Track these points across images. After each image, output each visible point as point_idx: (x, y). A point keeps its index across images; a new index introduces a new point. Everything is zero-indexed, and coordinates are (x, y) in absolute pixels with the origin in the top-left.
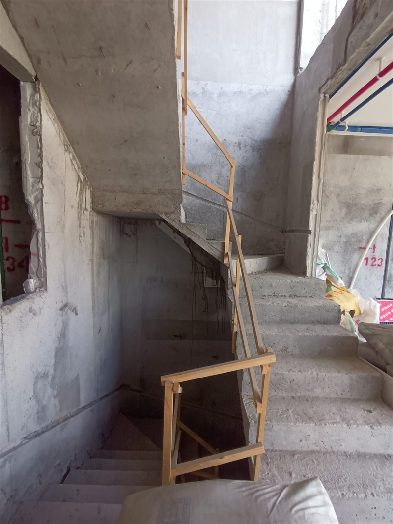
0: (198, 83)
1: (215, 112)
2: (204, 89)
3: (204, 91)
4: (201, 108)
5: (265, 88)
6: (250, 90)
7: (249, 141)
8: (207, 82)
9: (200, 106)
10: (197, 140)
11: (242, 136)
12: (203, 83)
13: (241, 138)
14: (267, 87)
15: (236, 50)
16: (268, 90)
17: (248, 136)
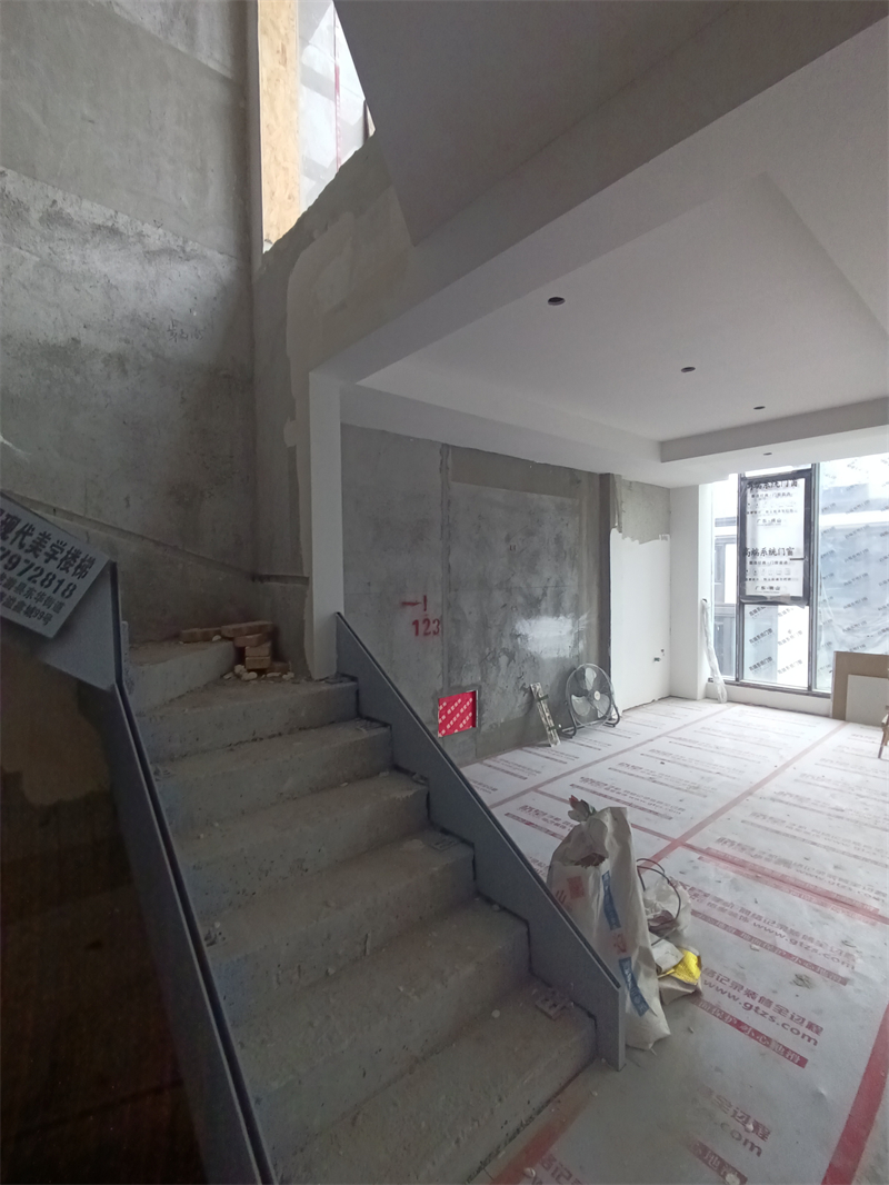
1: (37, 259)
5: (181, 243)
6: (140, 235)
7: (150, 357)
11: (127, 341)
13: (123, 344)
15: (91, 122)
16: (188, 249)
17: (144, 345)
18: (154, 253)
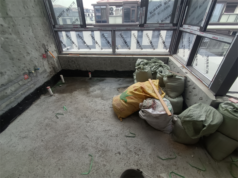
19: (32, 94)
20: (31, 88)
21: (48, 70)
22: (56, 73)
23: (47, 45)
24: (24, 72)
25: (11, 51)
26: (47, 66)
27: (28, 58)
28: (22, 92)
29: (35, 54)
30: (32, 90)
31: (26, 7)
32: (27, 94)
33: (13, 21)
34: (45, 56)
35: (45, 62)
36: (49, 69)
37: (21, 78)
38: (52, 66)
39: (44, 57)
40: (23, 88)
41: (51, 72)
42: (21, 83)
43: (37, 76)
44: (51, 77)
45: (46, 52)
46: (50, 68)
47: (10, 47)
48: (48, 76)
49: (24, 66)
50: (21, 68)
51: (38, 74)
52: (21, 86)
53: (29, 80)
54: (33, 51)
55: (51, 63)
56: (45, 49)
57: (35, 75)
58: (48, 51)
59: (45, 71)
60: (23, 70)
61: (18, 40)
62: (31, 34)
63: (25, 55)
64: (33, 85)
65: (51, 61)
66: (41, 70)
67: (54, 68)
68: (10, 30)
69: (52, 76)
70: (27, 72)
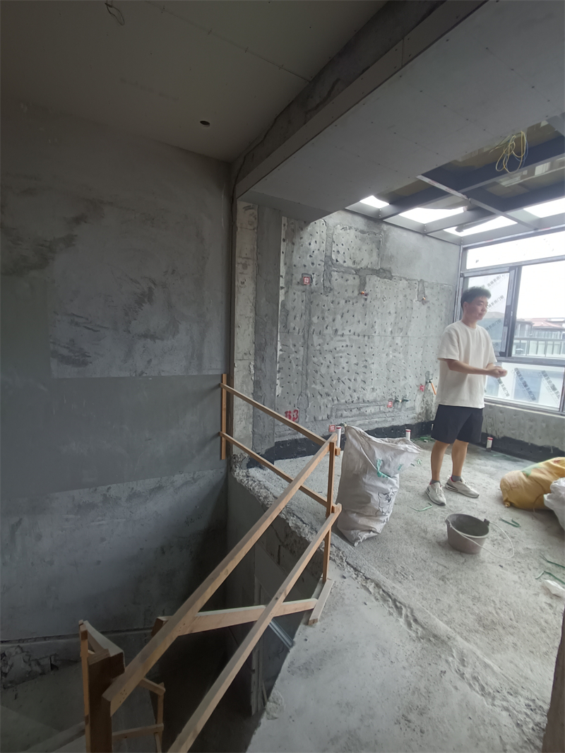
0: (96, 490)
1: (125, 520)
2: (105, 495)
3: (106, 499)
4: (102, 520)
5: (192, 476)
6: (173, 482)
7: (176, 540)
8: (109, 486)
9: (100, 518)
10: (99, 562)
11: (165, 538)
12: (102, 489)
13: (164, 540)
14: (194, 474)
15: (150, 439)
16: (196, 476)
18: (179, 488)
19: (385, 428)
20: (386, 421)
21: (418, 410)
22: (427, 421)
23: (433, 374)
24: (391, 397)
25: (392, 370)
26: (419, 404)
27: (402, 383)
28: (377, 420)
29: (412, 382)
30: (387, 425)
31: (428, 327)
32: (380, 426)
33: (408, 341)
34: (423, 388)
35: (419, 397)
36: (420, 409)
37: (384, 403)
38: (426, 407)
39: (421, 389)
40: (381, 415)
41: (420, 414)
42: (382, 408)
43: (400, 410)
44: (416, 422)
45: (427, 383)
46: (422, 408)
47: (393, 366)
48: (414, 418)
49: (394, 390)
50: (391, 392)
51: (403, 408)
52: (381, 412)
53: (391, 410)
54: (412, 376)
55: (427, 401)
56: (427, 378)
57: (399, 407)
58: (430, 382)
59: (413, 408)
60: (391, 394)
61: (403, 361)
62: (419, 356)
63: (402, 378)
64: (390, 419)
65: (428, 398)
66: (408, 405)
67: (427, 411)
68: (402, 349)
69: (420, 421)
70: (394, 399)
